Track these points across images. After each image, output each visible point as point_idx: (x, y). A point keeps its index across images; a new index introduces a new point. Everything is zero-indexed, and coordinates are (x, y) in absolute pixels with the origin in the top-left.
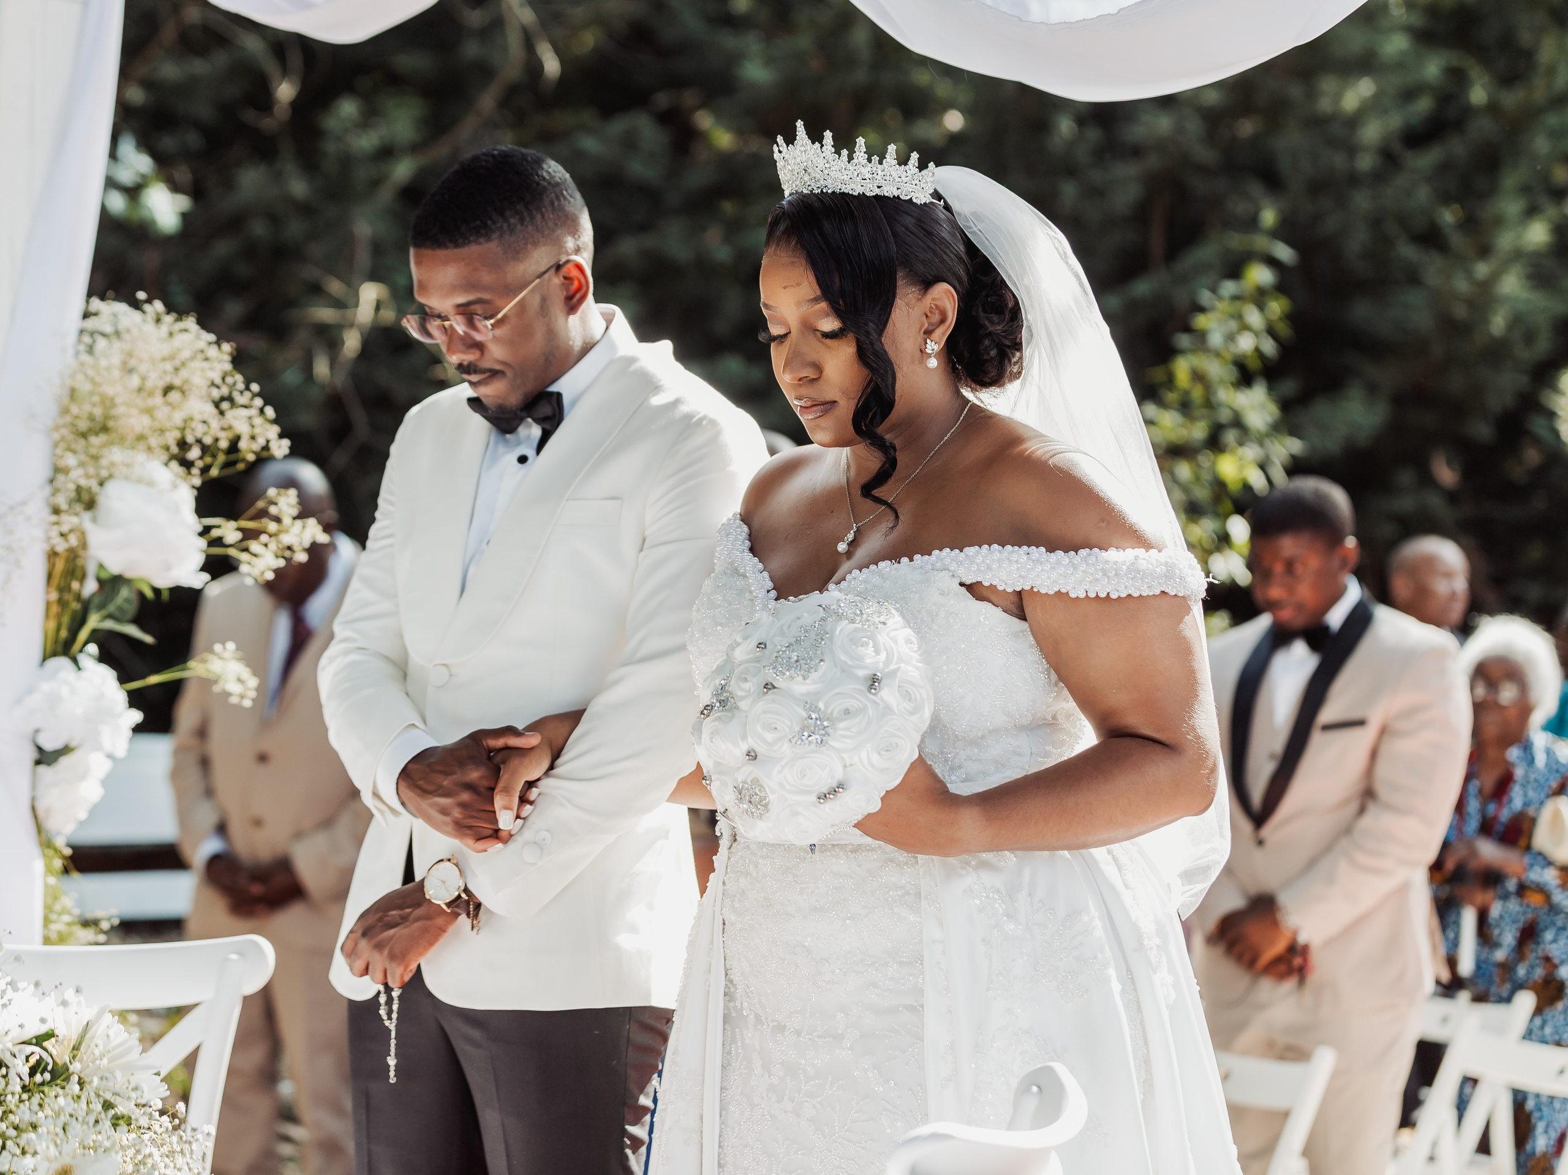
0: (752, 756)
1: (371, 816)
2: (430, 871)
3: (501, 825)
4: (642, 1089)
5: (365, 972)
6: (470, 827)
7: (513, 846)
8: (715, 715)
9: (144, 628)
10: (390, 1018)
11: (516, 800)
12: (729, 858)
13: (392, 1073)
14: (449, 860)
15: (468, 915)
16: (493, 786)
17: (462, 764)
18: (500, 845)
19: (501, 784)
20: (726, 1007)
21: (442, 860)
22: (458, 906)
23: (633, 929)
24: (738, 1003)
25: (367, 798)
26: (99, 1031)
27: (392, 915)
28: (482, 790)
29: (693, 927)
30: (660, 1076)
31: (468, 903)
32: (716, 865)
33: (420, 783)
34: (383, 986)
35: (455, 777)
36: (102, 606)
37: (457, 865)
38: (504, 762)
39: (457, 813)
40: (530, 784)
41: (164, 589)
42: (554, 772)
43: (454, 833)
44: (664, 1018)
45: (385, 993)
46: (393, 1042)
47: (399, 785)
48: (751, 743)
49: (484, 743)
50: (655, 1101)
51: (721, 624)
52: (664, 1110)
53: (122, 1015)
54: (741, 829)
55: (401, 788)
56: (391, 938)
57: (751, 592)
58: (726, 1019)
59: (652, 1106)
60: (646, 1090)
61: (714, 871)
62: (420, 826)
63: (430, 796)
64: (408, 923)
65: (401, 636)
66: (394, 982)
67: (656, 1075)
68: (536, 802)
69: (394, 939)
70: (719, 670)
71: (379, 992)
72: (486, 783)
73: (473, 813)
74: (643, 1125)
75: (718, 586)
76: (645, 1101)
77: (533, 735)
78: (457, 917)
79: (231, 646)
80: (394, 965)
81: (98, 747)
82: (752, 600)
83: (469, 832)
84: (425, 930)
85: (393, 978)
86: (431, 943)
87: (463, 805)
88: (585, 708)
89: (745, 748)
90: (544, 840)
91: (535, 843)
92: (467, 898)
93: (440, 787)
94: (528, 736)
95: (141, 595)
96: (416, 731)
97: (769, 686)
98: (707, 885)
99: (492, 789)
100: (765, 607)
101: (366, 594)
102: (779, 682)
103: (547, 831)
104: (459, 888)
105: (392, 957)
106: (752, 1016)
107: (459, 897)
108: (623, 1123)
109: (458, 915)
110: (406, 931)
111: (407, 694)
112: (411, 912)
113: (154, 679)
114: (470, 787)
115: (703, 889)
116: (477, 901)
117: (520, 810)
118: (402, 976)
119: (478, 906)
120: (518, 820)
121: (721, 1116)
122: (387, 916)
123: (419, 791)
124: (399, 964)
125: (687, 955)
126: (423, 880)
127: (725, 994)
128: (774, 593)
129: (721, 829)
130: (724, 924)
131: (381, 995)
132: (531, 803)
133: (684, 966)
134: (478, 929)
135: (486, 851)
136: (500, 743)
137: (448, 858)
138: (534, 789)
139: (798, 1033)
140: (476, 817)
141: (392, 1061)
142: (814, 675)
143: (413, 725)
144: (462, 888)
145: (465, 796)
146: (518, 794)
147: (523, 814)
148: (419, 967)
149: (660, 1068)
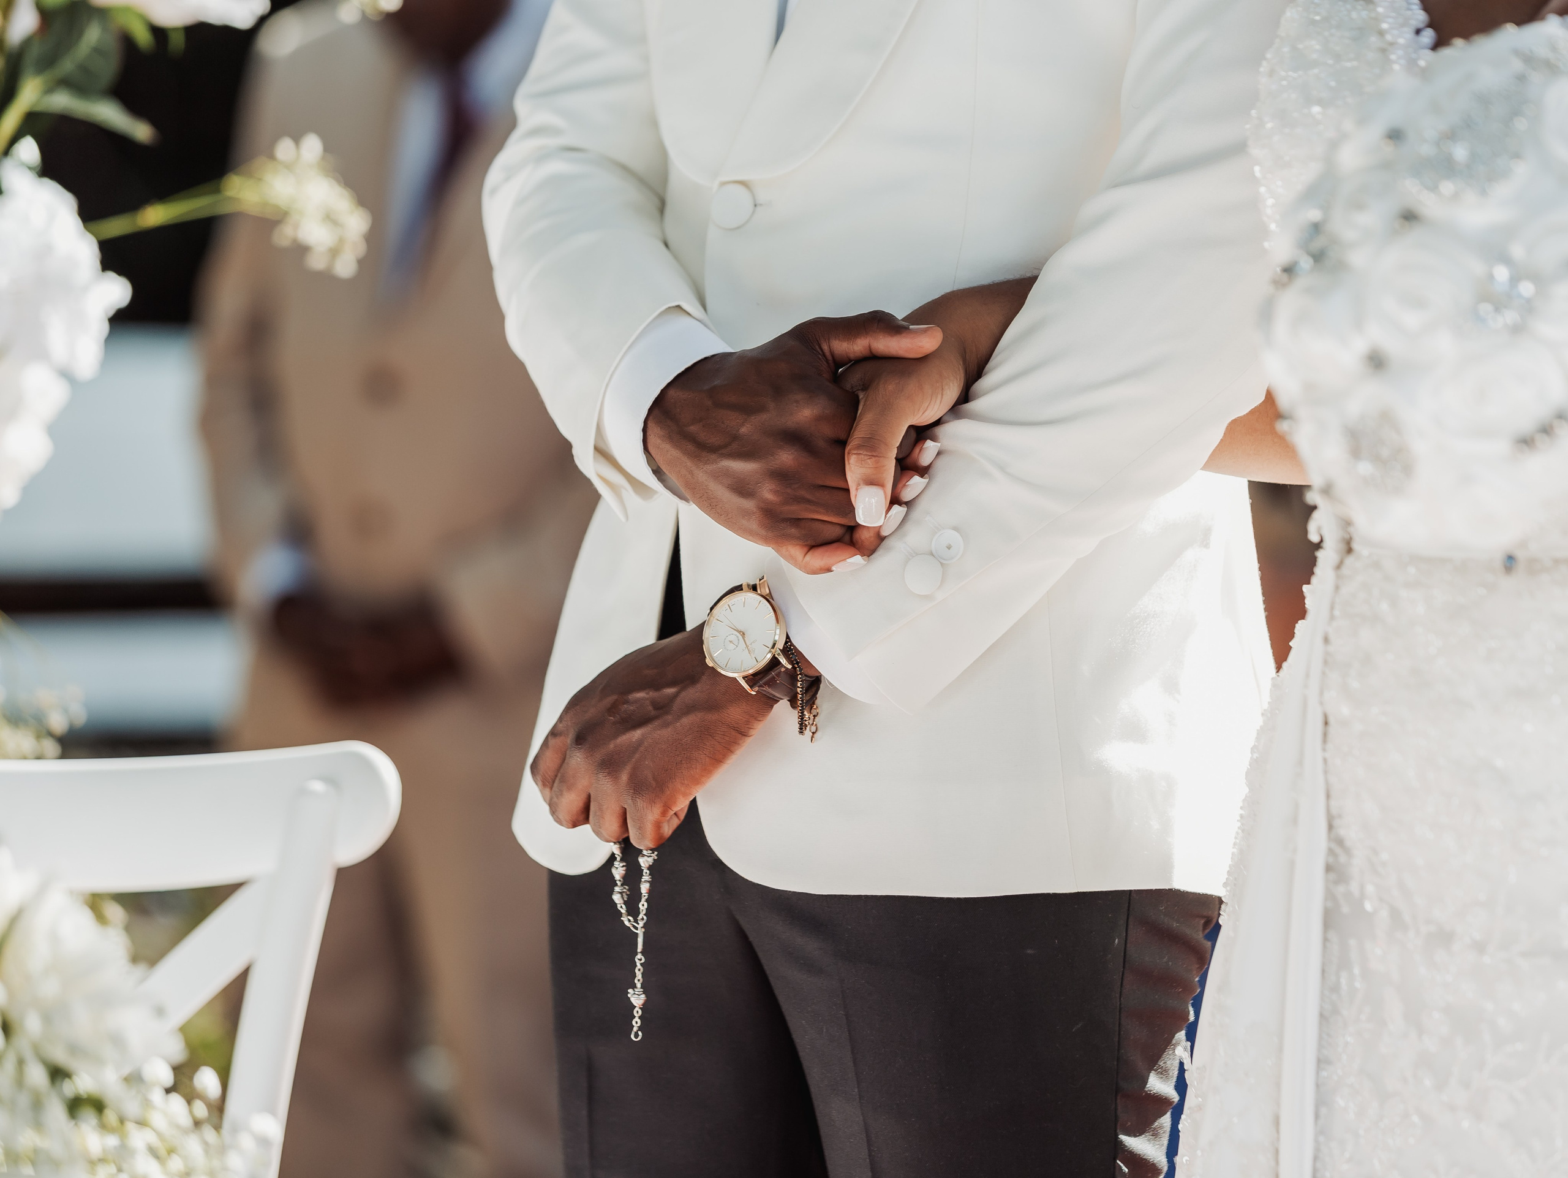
0: (1377, 362)
1: (596, 497)
2: (715, 611)
3: (861, 518)
4: (1153, 1058)
5: (582, 818)
6: (796, 522)
7: (883, 560)
8: (1301, 282)
9: (133, 106)
10: (633, 911)
11: (891, 465)
12: (1337, 588)
13: (636, 1023)
14: (754, 588)
15: (793, 702)
16: (843, 436)
17: (779, 392)
18: (858, 559)
19: (860, 433)
20: (1329, 895)
21: (739, 588)
22: (771, 683)
23: (1135, 732)
24: (1354, 887)
25: (585, 461)
26: (40, 923)
27: (637, 701)
28: (821, 444)
29: (1261, 732)
30: (1191, 1037)
31: (792, 676)
32: (1309, 603)
33: (693, 428)
34: (617, 846)
35: (764, 417)
36: (47, 63)
37: (769, 598)
38: (865, 388)
39: (768, 492)
40: (921, 433)
41: (175, 29)
42: (973, 406)
43: (763, 532)
44: (1203, 917)
45: (622, 860)
46: (639, 959)
47: (649, 432)
48: (1375, 335)
49: (825, 347)
50: (1181, 1086)
51: (1320, 102)
52: (1200, 1108)
53: (95, 902)
54: (1363, 525)
55: (652, 440)
56: (636, 747)
57: (1381, 33)
58: (1330, 920)
59: (1175, 1097)
60: (1161, 1063)
61: (1303, 619)
62: (692, 516)
63: (713, 456)
64: (669, 717)
65: (653, 122)
66: (642, 836)
67: (1181, 1035)
68: (931, 471)
69: (642, 749)
70: (1311, 194)
71: (612, 858)
72: (827, 431)
73: (803, 493)
74: (1156, 1135)
75: (1314, 23)
76: (1159, 1085)
77: (925, 331)
78: (772, 707)
79: (312, 146)
80: (640, 803)
81: (41, 354)
82: (1383, 51)
83: (793, 531)
84: (704, 732)
85: (641, 828)
86: (718, 759)
87: (781, 476)
88: (1035, 273)
89: (1360, 346)
90: (949, 547)
91: (932, 554)
92: (790, 667)
93: (735, 438)
94: (915, 332)
95: (127, 42)
96: (686, 321)
97: (1409, 217)
98: (1291, 644)
99: (841, 444)
100: (1411, 64)
101: (582, 36)
102: (1429, 204)
103: (956, 529)
104: (773, 647)
105: (638, 787)
106: (1384, 914)
107: (774, 663)
108: (1116, 1131)
109: (772, 701)
110: (666, 733)
111: (666, 245)
112: (676, 695)
113: (155, 215)
114: (795, 438)
115: (1281, 653)
116: (812, 673)
117: (900, 486)
118: (658, 826)
119: (815, 682)
120: (896, 507)
121: (1317, 1116)
122: (627, 702)
123: (690, 447)
124: (652, 802)
125: (1247, 790)
126: (701, 628)
127: (1329, 868)
128: (1429, 36)
129: (1319, 529)
130: (1326, 723)
131: (616, 864)
132: (923, 471)
133: (1242, 812)
134: (813, 729)
135: (829, 570)
136: (858, 346)
137: (752, 583)
138: (929, 443)
139: (1480, 947)
140: (809, 501)
141: (637, 998)
142: (1503, 190)
143: (679, 307)
144: (780, 645)
145: (786, 457)
146: (893, 453)
147: (907, 495)
148: (693, 804)
149: (1192, 1018)
